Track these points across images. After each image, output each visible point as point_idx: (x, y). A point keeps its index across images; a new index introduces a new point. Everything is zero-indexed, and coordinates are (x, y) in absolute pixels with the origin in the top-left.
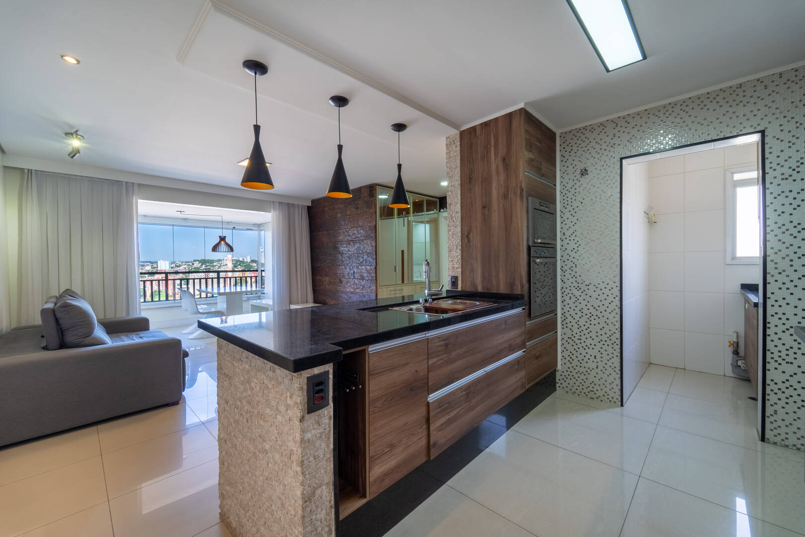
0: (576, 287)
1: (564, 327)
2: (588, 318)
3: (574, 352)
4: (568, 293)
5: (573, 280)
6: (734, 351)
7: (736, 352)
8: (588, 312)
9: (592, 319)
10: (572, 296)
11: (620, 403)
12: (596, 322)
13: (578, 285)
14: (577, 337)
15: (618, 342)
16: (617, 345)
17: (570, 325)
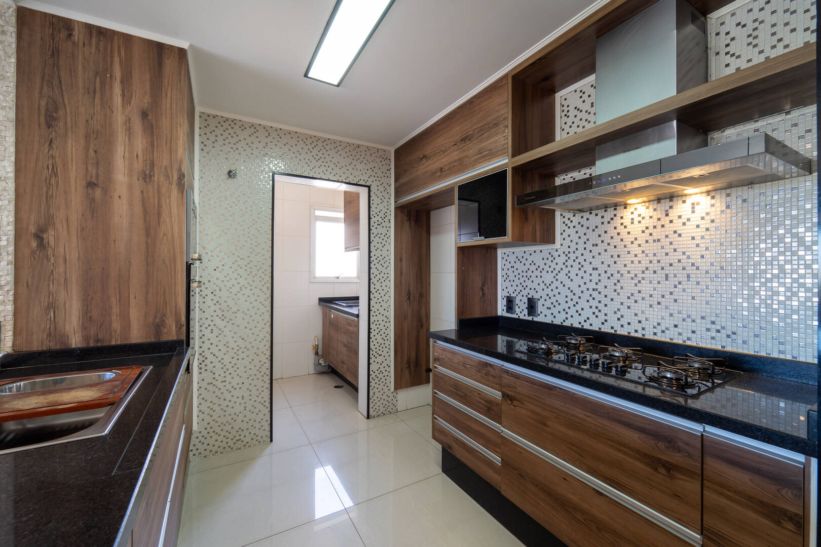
0: (220, 316)
1: (203, 371)
2: (235, 353)
3: (216, 400)
4: (209, 325)
5: (217, 307)
6: (316, 352)
7: (317, 353)
8: (235, 346)
9: (240, 352)
10: (214, 328)
11: (269, 439)
12: (244, 355)
13: (222, 313)
14: (220, 379)
15: (268, 372)
16: (267, 375)
17: (210, 367)
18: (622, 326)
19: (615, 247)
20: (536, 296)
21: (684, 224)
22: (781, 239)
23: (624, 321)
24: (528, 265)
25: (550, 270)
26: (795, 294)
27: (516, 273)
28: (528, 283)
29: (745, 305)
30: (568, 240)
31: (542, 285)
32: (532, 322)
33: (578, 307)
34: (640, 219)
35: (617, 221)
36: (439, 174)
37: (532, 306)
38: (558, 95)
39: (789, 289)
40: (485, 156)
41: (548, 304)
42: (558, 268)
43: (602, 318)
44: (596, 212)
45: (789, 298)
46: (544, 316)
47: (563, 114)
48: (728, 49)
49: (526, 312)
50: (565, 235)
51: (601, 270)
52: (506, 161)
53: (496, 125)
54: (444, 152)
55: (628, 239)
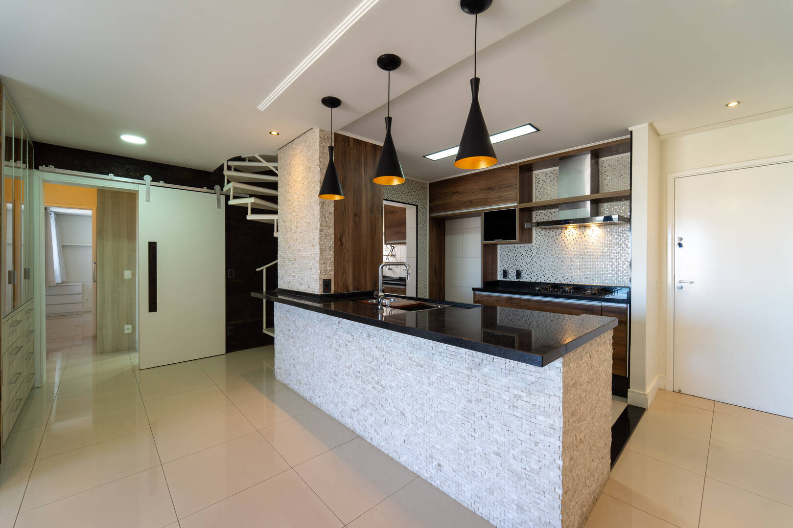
18: (564, 280)
19: (561, 246)
20: (521, 269)
21: (589, 238)
22: (621, 245)
23: (565, 278)
24: (516, 253)
25: (529, 256)
26: (625, 264)
27: (509, 257)
28: (516, 262)
29: (610, 268)
30: (539, 242)
31: (525, 264)
32: (519, 282)
33: (544, 273)
34: (572, 234)
35: (562, 235)
36: (469, 204)
37: (518, 274)
38: (534, 172)
39: (623, 262)
40: (503, 200)
41: (528, 272)
42: (533, 255)
43: (555, 277)
44: (553, 230)
45: (623, 265)
46: (525, 278)
47: (536, 182)
48: (605, 173)
49: (515, 277)
50: (537, 239)
51: (555, 256)
52: (516, 204)
53: (510, 186)
54: (473, 193)
55: (567, 242)
